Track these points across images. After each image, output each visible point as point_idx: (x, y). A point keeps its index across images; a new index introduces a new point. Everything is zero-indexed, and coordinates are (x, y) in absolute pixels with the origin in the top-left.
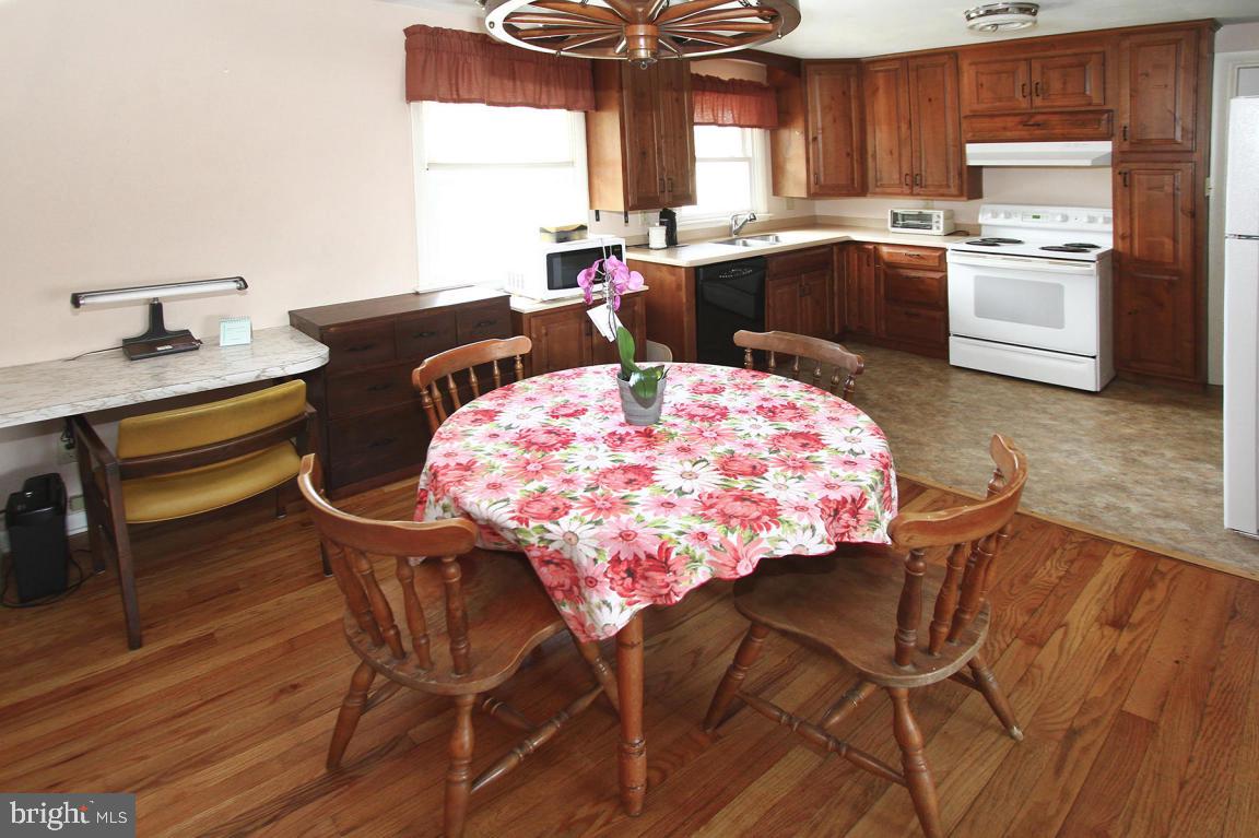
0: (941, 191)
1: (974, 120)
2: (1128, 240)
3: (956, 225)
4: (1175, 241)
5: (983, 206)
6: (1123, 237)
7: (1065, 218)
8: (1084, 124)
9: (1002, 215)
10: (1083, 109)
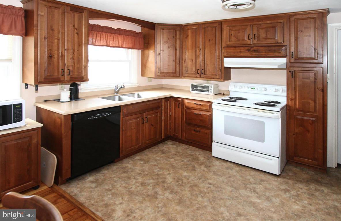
0: (213, 76)
1: (227, 49)
2: (294, 101)
3: (219, 90)
4: (315, 102)
5: (231, 83)
6: (292, 100)
7: (266, 89)
8: (274, 51)
9: (239, 87)
10: (274, 45)
